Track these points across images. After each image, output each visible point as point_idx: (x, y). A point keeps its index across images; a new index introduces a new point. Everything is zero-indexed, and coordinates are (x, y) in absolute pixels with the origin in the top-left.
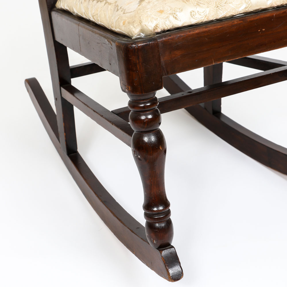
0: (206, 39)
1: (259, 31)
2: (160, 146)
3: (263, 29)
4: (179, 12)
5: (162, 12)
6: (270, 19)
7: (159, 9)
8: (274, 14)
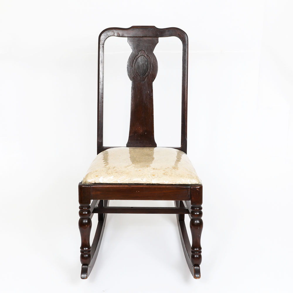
2: (86, 225)
4: (103, 178)
5: (97, 176)
6: (142, 188)
7: (96, 175)
8: (145, 186)
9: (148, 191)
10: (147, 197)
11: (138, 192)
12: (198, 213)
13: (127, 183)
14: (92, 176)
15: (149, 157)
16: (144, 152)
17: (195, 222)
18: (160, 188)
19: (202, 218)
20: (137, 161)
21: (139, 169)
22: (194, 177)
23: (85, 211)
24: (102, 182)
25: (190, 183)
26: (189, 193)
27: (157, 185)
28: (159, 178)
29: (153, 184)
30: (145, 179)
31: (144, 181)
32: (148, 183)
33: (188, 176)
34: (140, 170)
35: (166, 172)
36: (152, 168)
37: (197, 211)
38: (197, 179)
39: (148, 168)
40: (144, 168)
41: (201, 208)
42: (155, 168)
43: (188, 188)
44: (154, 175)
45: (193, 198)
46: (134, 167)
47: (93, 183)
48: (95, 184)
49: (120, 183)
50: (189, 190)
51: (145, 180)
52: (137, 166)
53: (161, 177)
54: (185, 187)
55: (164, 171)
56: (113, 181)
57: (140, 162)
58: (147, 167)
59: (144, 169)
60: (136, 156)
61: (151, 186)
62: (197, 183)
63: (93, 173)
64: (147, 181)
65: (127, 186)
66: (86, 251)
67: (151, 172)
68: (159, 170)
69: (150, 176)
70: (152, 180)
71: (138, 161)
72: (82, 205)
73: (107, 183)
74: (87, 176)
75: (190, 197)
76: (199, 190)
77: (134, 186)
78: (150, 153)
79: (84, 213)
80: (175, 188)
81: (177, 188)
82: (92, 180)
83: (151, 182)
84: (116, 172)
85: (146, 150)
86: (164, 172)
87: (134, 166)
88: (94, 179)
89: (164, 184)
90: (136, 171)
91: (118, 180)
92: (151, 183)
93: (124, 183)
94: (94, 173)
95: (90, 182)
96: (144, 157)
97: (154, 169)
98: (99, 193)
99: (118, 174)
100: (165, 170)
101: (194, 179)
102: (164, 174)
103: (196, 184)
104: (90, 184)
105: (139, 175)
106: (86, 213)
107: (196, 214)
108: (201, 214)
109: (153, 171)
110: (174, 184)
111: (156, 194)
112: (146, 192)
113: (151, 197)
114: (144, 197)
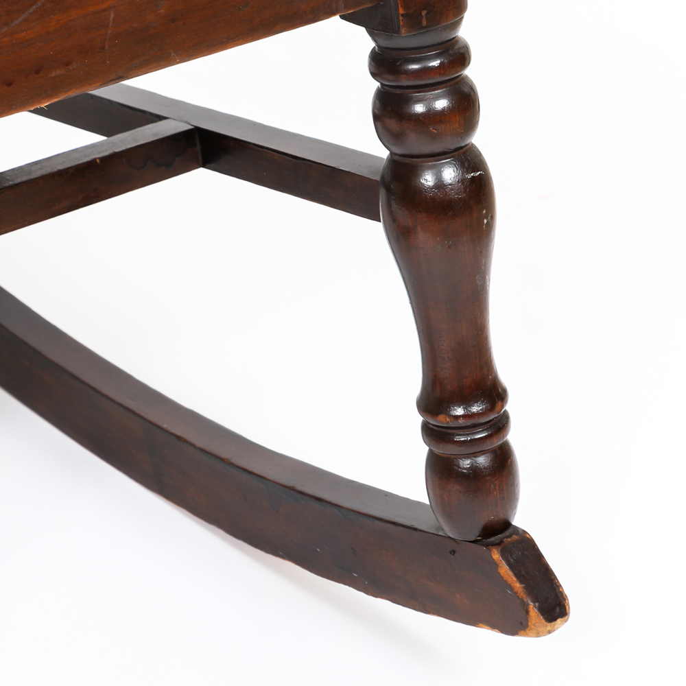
9: (34, 7)
10: (37, 72)
111: (112, 16)
112: (18, 22)
113: (68, 64)
114: (9, 84)
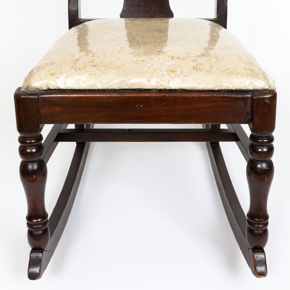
0: (84, 103)
1: (137, 106)
2: (34, 175)
3: (141, 105)
4: (66, 77)
5: (52, 74)
6: (149, 98)
7: (51, 72)
8: (154, 95)
9: (161, 104)
10: (159, 117)
11: (139, 106)
12: (265, 150)
13: (117, 89)
14: (42, 74)
15: (162, 34)
16: (151, 26)
17: (259, 166)
18: (187, 98)
19: (274, 159)
20: (138, 42)
21: (141, 59)
22: (258, 75)
23: (31, 145)
24: (62, 86)
25: (251, 88)
26: (248, 109)
27: (180, 92)
28: (185, 77)
29: (171, 91)
30: (154, 79)
31: (153, 85)
32: (161, 88)
33: (246, 74)
34: (143, 61)
35: (198, 65)
36: (169, 56)
37: (262, 145)
38: (265, 78)
39: (161, 57)
40: (152, 56)
41: (271, 139)
42: (176, 56)
43: (247, 98)
44: (173, 71)
45: (256, 120)
46: (130, 55)
47: (45, 88)
48: (49, 91)
49: (100, 88)
50: (249, 101)
51: (155, 83)
52: (137, 52)
53: (188, 74)
54: (240, 96)
55: (193, 61)
56: (87, 83)
57: (144, 43)
58: (159, 54)
59: (152, 58)
60: (137, 34)
61: (167, 95)
62: (266, 87)
63: (45, 67)
64: (159, 84)
65: (117, 95)
66: (37, 224)
67: (167, 63)
68: (183, 59)
69: (165, 73)
70: (169, 82)
71: (140, 41)
72: (23, 136)
73: (74, 88)
74: (31, 73)
75: (250, 116)
76: (270, 103)
77: (131, 95)
78: (163, 27)
79: (29, 151)
80: (218, 97)
81: (223, 97)
82: (42, 82)
83: (167, 85)
84: (94, 66)
85: (155, 23)
86: (193, 64)
87: (132, 53)
88: (46, 80)
89: (196, 89)
90: (136, 62)
91: (97, 84)
92: (168, 88)
93: (110, 88)
94: (47, 68)
95: (39, 87)
96: (152, 35)
97: (172, 58)
98: (57, 109)
99: (98, 69)
100: (196, 61)
101: (260, 79)
102: (195, 68)
103: (264, 90)
104: (37, 91)
105: (141, 72)
106: (34, 150)
107: (260, 150)
108: (271, 150)
109: (170, 62)
110: (216, 89)
111: (179, 111)
112: (157, 106)
113: (167, 117)
114: (152, 118)
